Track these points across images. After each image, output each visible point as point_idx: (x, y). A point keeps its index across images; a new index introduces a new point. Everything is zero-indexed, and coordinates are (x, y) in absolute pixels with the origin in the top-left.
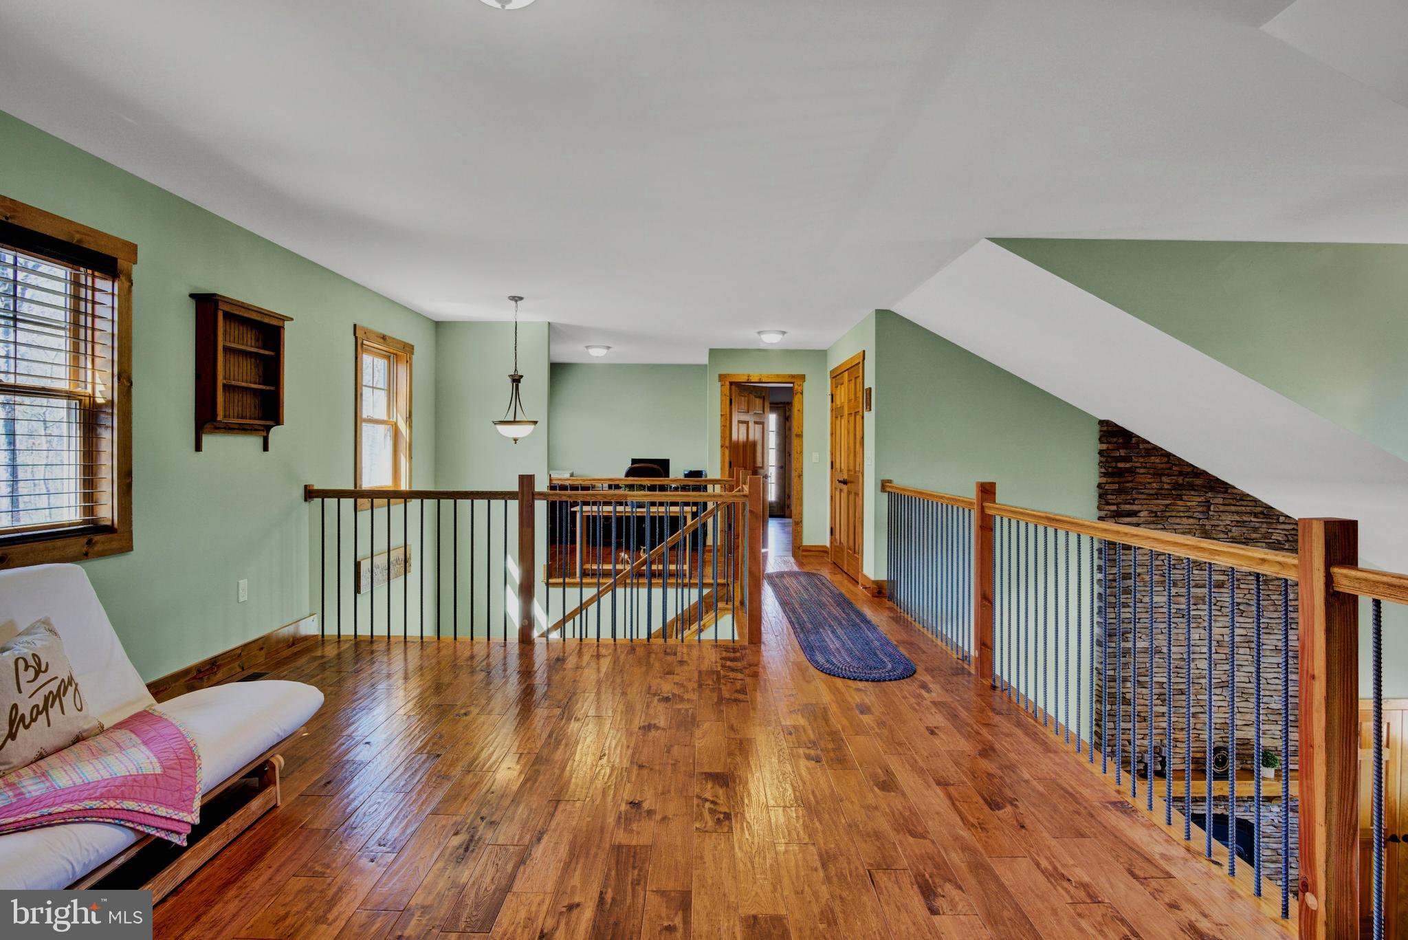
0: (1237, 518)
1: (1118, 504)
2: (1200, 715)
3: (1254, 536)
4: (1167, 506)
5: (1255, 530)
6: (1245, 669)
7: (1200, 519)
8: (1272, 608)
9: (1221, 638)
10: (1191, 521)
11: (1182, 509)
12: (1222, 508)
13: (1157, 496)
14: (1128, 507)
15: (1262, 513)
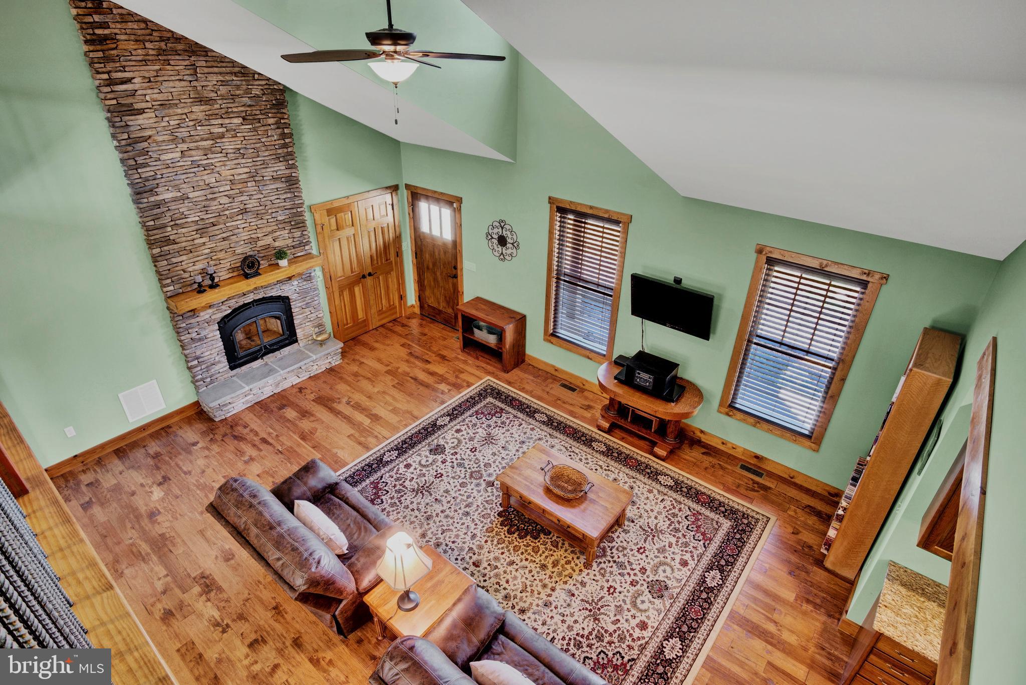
0: (221, 78)
1: (109, 73)
2: (232, 237)
3: (238, 92)
4: (157, 71)
5: (238, 87)
6: (255, 197)
7: (191, 81)
8: (263, 149)
9: (232, 178)
10: (183, 84)
11: (172, 73)
12: (206, 70)
13: (145, 62)
14: (120, 75)
15: (240, 72)
